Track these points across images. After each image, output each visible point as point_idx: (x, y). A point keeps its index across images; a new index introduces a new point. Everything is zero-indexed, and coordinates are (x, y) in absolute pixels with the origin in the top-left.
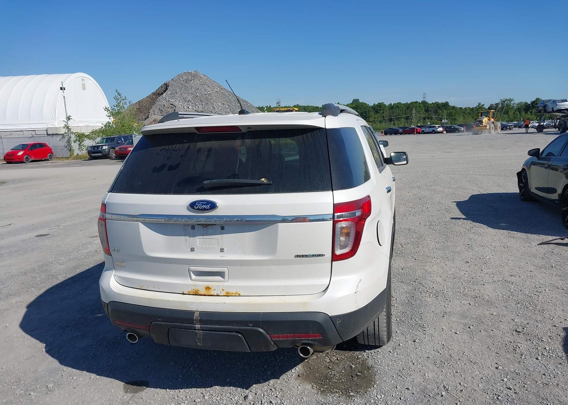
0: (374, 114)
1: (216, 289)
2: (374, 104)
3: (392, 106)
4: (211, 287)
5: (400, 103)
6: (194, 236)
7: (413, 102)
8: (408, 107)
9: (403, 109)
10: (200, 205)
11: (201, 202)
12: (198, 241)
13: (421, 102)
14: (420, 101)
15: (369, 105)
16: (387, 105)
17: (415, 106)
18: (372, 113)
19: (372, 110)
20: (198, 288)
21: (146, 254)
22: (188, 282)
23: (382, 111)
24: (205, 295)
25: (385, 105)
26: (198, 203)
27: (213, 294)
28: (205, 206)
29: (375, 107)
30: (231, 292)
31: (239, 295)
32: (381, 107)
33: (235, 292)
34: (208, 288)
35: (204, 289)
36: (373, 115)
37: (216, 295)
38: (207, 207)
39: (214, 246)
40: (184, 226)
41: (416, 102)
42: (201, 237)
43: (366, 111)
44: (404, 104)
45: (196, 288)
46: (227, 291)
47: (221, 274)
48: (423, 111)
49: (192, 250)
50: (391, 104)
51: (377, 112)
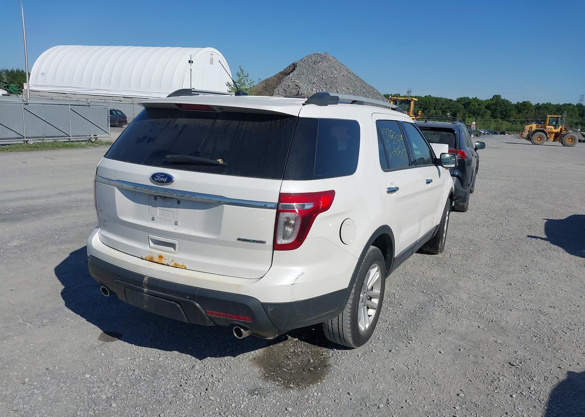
0: (517, 113)
1: (167, 259)
2: (518, 102)
3: (539, 107)
4: (163, 256)
5: (550, 104)
6: (155, 206)
7: (566, 104)
8: (559, 109)
9: (551, 111)
10: (159, 178)
11: (160, 175)
12: (158, 211)
13: (575, 105)
14: (575, 103)
15: (511, 102)
16: (533, 105)
17: (568, 108)
18: (514, 112)
19: (514, 108)
20: (153, 255)
21: (118, 217)
22: (147, 248)
23: (526, 111)
24: (157, 263)
25: (531, 104)
26: (157, 176)
27: (164, 263)
28: (163, 178)
29: (518, 106)
30: (179, 264)
31: (185, 268)
32: (526, 106)
33: (182, 264)
34: (161, 257)
35: (158, 257)
36: (515, 114)
37: (166, 264)
38: (164, 180)
39: (170, 218)
40: (149, 195)
41: (570, 105)
42: (161, 208)
43: (507, 110)
44: (554, 106)
45: (152, 255)
46: (176, 262)
47: (173, 245)
48: (577, 115)
49: (153, 219)
50: (538, 104)
51: (520, 111)
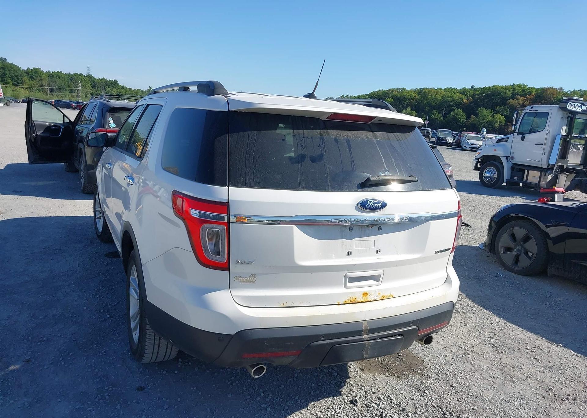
0: (29, 80)
1: (373, 294)
2: (28, 68)
3: (51, 74)
4: (368, 293)
5: (61, 73)
6: (351, 238)
7: (77, 74)
8: (71, 79)
9: (65, 80)
10: (372, 204)
11: (373, 201)
12: (355, 243)
13: (86, 75)
14: (85, 73)
15: (20, 68)
16: (45, 72)
17: (80, 78)
18: (26, 79)
19: (25, 74)
20: (355, 295)
23: (39, 78)
24: (362, 302)
25: (42, 72)
26: (369, 202)
27: (370, 300)
29: (29, 72)
30: (386, 295)
31: (393, 297)
32: (37, 74)
33: (389, 295)
34: (365, 294)
35: (362, 296)
36: (28, 81)
37: (373, 300)
38: (378, 205)
39: (370, 248)
40: (341, 227)
41: (80, 75)
42: (358, 239)
43: (18, 76)
44: (66, 74)
45: (353, 296)
46: (383, 294)
47: (376, 278)
48: (90, 85)
49: (349, 254)
50: (49, 72)
51: (32, 78)
